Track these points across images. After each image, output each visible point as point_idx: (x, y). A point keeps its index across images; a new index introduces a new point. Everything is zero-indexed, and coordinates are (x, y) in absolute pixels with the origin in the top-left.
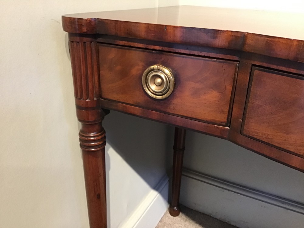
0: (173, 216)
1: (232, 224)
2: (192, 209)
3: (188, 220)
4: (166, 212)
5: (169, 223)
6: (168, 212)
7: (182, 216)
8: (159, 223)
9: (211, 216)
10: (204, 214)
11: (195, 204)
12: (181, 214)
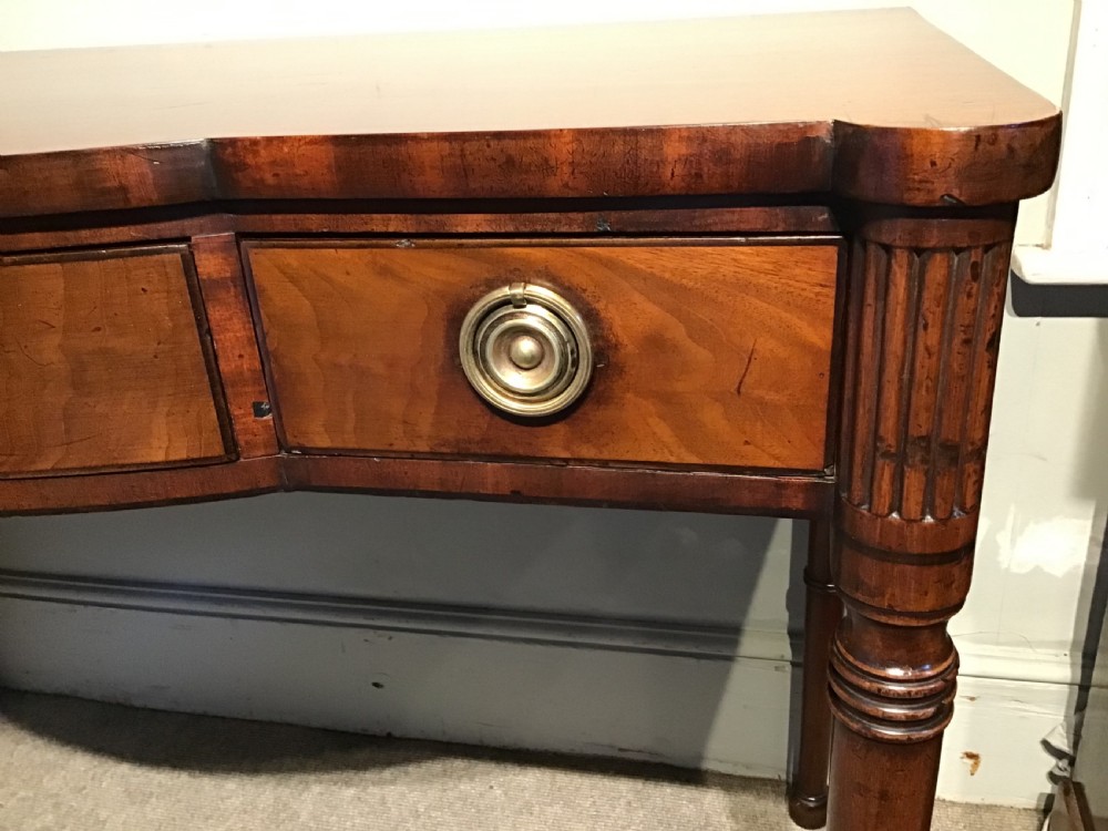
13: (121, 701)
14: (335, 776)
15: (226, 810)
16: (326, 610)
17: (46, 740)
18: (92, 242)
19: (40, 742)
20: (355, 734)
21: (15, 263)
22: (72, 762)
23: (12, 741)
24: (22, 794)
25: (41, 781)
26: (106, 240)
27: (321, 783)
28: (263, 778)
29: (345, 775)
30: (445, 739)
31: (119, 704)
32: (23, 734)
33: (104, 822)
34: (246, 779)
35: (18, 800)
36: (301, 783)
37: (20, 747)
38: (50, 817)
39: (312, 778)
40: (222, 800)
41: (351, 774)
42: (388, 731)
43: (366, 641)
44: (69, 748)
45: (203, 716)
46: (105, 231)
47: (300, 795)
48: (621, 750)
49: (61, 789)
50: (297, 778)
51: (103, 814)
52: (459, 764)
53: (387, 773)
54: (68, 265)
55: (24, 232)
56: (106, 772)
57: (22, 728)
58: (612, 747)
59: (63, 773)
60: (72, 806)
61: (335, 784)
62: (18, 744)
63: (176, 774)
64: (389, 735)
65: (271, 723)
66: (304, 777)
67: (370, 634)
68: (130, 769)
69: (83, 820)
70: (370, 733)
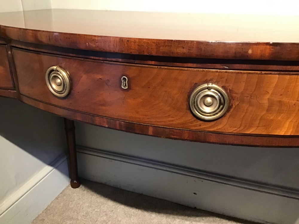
0: (74, 188)
1: (123, 188)
2: (92, 181)
3: (86, 190)
4: (68, 185)
5: (69, 194)
6: (70, 186)
7: (82, 187)
8: (59, 194)
9: (107, 184)
10: (101, 184)
11: (94, 176)
12: (81, 186)
13: (118, 187)
14: (183, 217)
15: (153, 222)
16: (184, 170)
17: (100, 196)
18: (290, 70)
19: (98, 196)
20: (185, 206)
21: (265, 74)
22: (108, 203)
23: (91, 195)
24: (96, 210)
25: (101, 207)
26: (294, 69)
27: (179, 218)
28: (162, 215)
29: (185, 217)
30: (213, 211)
31: (118, 188)
32: (93, 193)
33: (120, 221)
34: (157, 214)
35: (95, 211)
36: (173, 218)
37: (93, 197)
38: (105, 217)
39: (176, 217)
40: (152, 219)
41: (187, 217)
42: (195, 206)
43: (195, 181)
44: (107, 199)
45: (142, 194)
46: (295, 67)
47: (174, 221)
48: (266, 222)
49: (107, 210)
50: (171, 216)
51: (120, 219)
52: (218, 219)
53: (197, 219)
54: (281, 76)
55: (271, 65)
56: (118, 207)
57: (93, 191)
58: (263, 221)
59: (106, 205)
60: (110, 215)
61: (183, 220)
62: (92, 196)
63: (137, 210)
64: (195, 208)
65: (162, 199)
66: (174, 216)
67: (196, 179)
68: (124, 207)
69: (114, 220)
70: (189, 206)
